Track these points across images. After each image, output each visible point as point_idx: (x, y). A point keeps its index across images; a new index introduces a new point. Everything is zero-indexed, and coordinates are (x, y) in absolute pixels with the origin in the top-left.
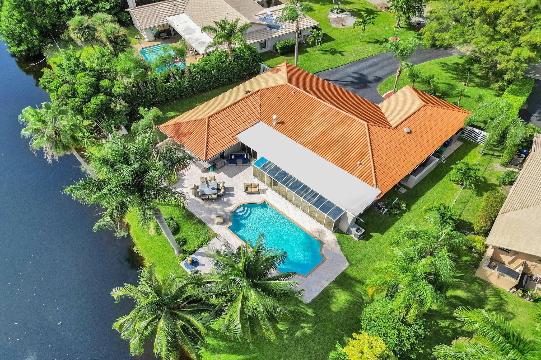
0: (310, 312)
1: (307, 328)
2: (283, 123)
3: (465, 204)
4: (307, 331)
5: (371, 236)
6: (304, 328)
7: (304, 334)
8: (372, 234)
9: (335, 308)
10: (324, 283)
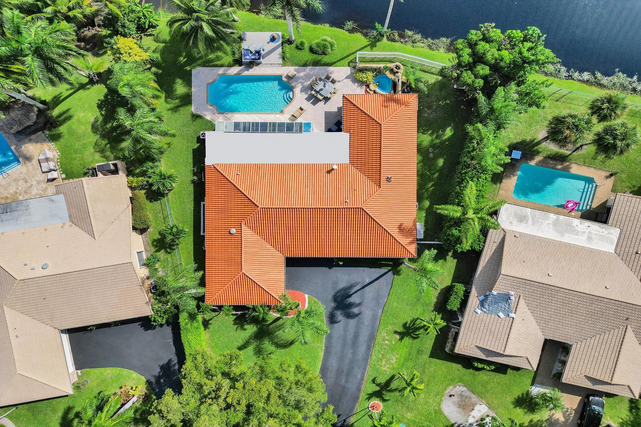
0: (188, 68)
1: (182, 59)
2: (329, 172)
3: (165, 217)
4: (182, 58)
5: (197, 142)
6: (184, 59)
7: (181, 56)
8: (198, 144)
9: (179, 81)
10: (195, 90)
